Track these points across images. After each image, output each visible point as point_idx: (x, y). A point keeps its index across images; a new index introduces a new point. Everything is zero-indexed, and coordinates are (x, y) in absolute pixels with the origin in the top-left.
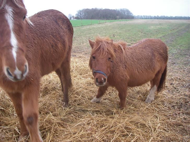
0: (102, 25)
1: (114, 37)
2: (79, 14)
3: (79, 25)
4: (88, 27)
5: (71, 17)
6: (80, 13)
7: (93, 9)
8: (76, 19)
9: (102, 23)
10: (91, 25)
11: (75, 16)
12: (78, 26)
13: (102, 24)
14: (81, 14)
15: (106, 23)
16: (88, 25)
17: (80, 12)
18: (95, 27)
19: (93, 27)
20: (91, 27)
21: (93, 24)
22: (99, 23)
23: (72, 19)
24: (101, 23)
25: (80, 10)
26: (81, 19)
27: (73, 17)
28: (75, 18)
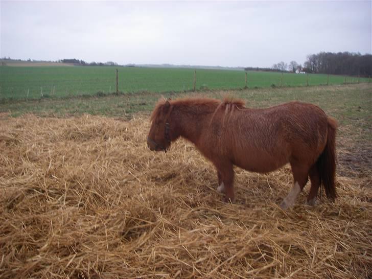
0: (349, 86)
1: (358, 112)
2: (312, 63)
3: (301, 85)
4: (318, 89)
5: (296, 67)
6: (314, 62)
7: (340, 54)
8: (304, 73)
9: (351, 83)
10: (327, 85)
11: (303, 67)
12: (299, 87)
13: (351, 85)
14: (315, 64)
15: (360, 84)
16: (321, 85)
17: (314, 59)
18: (332, 89)
19: (328, 89)
20: (324, 89)
21: (331, 85)
22: (345, 84)
23: (297, 72)
24: (348, 84)
25: (314, 55)
26: (316, 73)
27: (300, 67)
28: (303, 71)
